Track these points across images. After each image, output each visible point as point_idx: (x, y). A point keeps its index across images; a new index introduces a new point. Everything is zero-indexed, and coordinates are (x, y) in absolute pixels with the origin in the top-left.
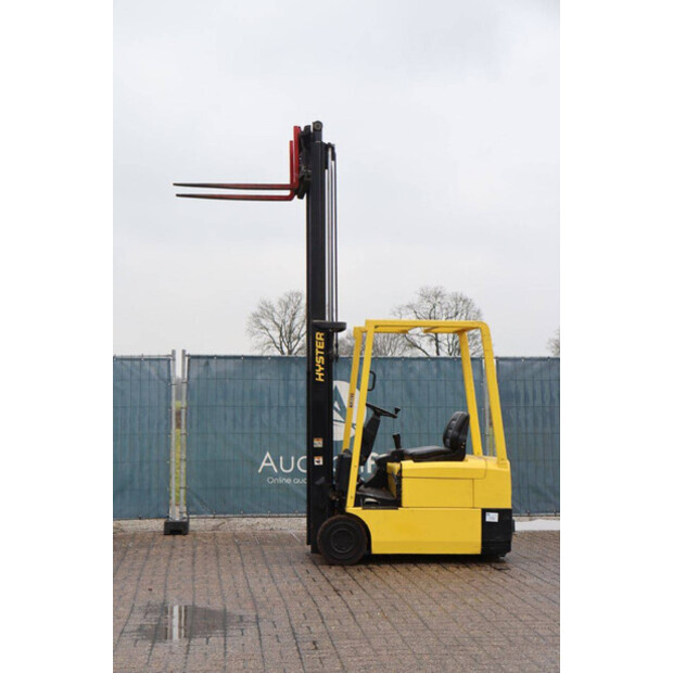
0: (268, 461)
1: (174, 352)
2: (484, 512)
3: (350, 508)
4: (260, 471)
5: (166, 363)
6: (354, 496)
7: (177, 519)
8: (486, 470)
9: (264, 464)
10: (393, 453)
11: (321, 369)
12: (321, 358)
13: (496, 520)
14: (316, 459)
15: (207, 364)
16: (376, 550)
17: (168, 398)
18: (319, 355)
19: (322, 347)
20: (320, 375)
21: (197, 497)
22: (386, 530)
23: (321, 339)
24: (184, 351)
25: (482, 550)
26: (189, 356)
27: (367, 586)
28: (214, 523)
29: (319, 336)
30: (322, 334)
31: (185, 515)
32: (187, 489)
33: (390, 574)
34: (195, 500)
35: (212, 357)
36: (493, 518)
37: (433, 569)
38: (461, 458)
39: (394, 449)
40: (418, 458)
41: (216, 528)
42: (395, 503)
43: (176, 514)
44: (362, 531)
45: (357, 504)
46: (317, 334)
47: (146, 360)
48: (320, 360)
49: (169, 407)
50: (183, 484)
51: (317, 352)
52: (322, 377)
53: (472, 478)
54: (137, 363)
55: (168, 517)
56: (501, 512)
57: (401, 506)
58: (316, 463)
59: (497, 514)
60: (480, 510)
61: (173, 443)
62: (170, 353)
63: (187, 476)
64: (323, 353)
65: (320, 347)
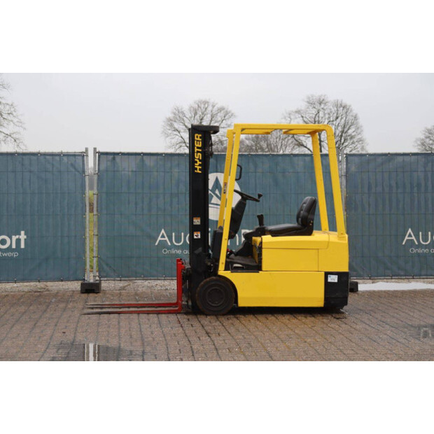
0: (163, 236)
1: (87, 149)
2: (327, 274)
3: (222, 271)
4: (156, 244)
5: (80, 158)
6: (224, 262)
7: (92, 281)
8: (329, 242)
9: (159, 238)
10: (257, 229)
11: (199, 163)
12: (199, 154)
13: (336, 281)
14: (195, 234)
15: (114, 159)
16: (241, 303)
17: (83, 186)
18: (198, 152)
19: (200, 146)
20: (198, 167)
21: (107, 265)
22: (249, 288)
23: (199, 139)
24: (95, 149)
25: (325, 304)
26: (99, 153)
27: (232, 330)
28: (122, 284)
29: (198, 137)
30: (200, 135)
31: (97, 278)
32: (99, 258)
33: (252, 322)
34: (105, 266)
35: (118, 154)
36: (333, 279)
37: (285, 319)
38: (310, 233)
39: (258, 226)
40: (275, 233)
41: (123, 288)
43: (91, 278)
44: (231, 289)
45: (226, 269)
46: (196, 135)
47: (64, 155)
48: (198, 156)
49: (83, 193)
50: (95, 254)
51: (196, 150)
52: (200, 170)
53: (317, 248)
54: (57, 158)
55: (84, 280)
56: (339, 274)
57: (261, 270)
58: (195, 237)
59: (337, 276)
60: (323, 273)
61: (87, 222)
62: (84, 150)
63: (98, 248)
64: (200, 150)
65: (198, 146)
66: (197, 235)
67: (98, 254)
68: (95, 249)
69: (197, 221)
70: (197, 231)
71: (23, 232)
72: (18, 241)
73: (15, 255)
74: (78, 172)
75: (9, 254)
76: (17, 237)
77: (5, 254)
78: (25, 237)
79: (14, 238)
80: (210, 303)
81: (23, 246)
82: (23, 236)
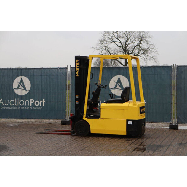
1: (68, 66)
2: (127, 121)
3: (84, 118)
5: (65, 70)
6: (85, 114)
7: (68, 120)
8: (128, 107)
11: (78, 72)
12: (78, 68)
13: (132, 124)
16: (92, 132)
18: (77, 67)
19: (78, 65)
20: (78, 74)
22: (95, 125)
23: (78, 62)
24: (71, 66)
25: (127, 134)
26: (72, 67)
29: (77, 61)
30: (78, 60)
36: (130, 123)
42: (98, 117)
45: (86, 117)
46: (77, 60)
47: (59, 69)
48: (77, 69)
49: (66, 84)
51: (77, 66)
52: (78, 75)
54: (57, 70)
55: (65, 119)
56: (133, 121)
57: (100, 118)
58: (77, 103)
59: (132, 122)
60: (126, 120)
61: (67, 96)
62: (67, 67)
63: (71, 106)
64: (78, 67)
65: (77, 65)
66: (77, 102)
67: (71, 109)
68: (70, 107)
69: (77, 97)
70: (77, 101)
71: (44, 100)
72: (42, 103)
73: (41, 108)
74: (64, 75)
75: (39, 108)
76: (42, 101)
77: (38, 108)
78: (45, 101)
79: (41, 102)
80: (80, 131)
81: (44, 105)
82: (44, 101)
